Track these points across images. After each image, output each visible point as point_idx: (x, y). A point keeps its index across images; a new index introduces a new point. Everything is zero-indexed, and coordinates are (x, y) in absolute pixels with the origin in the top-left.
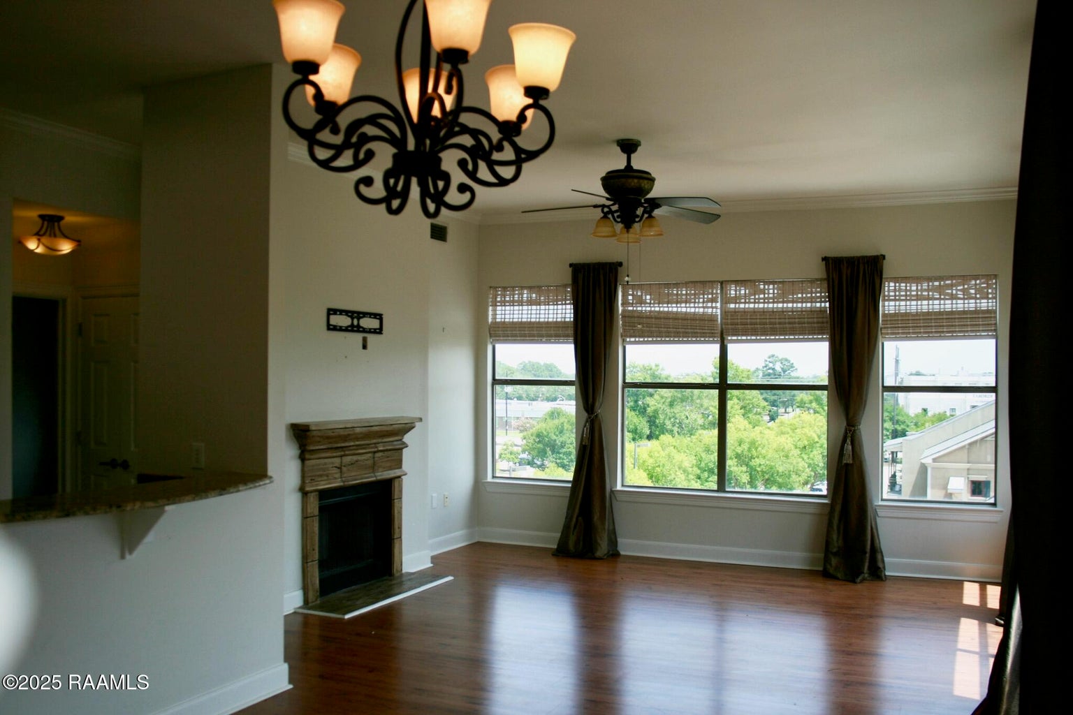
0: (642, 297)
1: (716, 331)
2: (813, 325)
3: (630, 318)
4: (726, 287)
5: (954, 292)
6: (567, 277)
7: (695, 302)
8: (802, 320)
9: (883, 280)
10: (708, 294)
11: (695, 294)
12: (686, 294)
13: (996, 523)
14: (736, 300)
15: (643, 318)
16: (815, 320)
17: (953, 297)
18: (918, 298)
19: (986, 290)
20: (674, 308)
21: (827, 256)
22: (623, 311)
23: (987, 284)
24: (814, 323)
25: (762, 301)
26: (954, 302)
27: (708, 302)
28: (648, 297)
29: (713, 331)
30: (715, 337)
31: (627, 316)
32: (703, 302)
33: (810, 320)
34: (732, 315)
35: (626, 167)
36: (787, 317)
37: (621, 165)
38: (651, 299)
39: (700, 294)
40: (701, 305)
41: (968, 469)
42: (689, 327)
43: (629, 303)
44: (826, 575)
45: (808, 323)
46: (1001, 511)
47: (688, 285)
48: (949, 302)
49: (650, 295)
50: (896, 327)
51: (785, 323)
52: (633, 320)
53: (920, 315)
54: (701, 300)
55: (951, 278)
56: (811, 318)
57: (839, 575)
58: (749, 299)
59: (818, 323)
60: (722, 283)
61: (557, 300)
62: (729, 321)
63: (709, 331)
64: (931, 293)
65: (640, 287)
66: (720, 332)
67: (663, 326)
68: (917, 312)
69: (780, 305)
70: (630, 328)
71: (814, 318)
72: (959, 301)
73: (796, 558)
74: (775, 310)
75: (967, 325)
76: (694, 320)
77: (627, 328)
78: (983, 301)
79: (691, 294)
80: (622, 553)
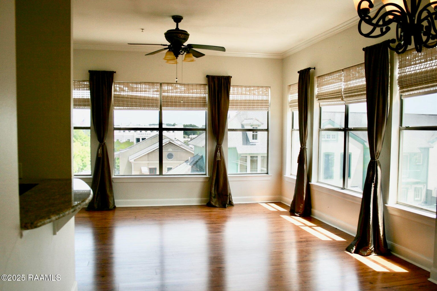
0: (123, 88)
1: (158, 105)
2: (201, 103)
3: (117, 97)
4: (163, 86)
5: (255, 92)
6: (87, 77)
7: (149, 92)
8: (196, 101)
9: (231, 86)
10: (155, 88)
11: (149, 88)
12: (145, 88)
13: (269, 180)
14: (167, 91)
15: (124, 98)
16: (202, 101)
17: (254, 94)
18: (242, 94)
19: (265, 92)
20: (138, 94)
21: (208, 75)
22: (114, 94)
23: (266, 90)
24: (201, 102)
25: (179, 92)
26: (254, 96)
27: (155, 92)
28: (127, 88)
29: (157, 105)
30: (158, 107)
31: (116, 97)
32: (153, 92)
33: (200, 101)
34: (166, 98)
35: (176, 28)
36: (190, 100)
37: (174, 27)
38: (128, 89)
39: (151, 88)
40: (152, 93)
41: (148, 163)
42: (146, 103)
43: (117, 91)
44: (209, 205)
45: (199, 102)
46: (272, 176)
47: (146, 84)
48: (253, 96)
49: (128, 88)
50: (233, 105)
51: (189, 102)
52: (119, 99)
53: (242, 101)
54: (152, 91)
55: (254, 87)
56: (200, 100)
57: (217, 205)
58: (174, 91)
59: (203, 102)
60: (161, 84)
61: (79, 88)
62: (165, 101)
63: (156, 105)
64: (246, 92)
65: (123, 83)
66: (160, 105)
67: (134, 102)
68: (241, 100)
69: (187, 95)
70: (118, 102)
71: (201, 100)
72: (256, 96)
73: (195, 200)
74: (185, 97)
75: (259, 105)
76: (149, 99)
77: (116, 102)
78: (264, 96)
79: (147, 88)
80: (117, 206)
